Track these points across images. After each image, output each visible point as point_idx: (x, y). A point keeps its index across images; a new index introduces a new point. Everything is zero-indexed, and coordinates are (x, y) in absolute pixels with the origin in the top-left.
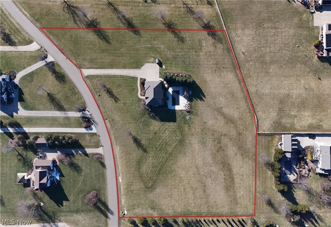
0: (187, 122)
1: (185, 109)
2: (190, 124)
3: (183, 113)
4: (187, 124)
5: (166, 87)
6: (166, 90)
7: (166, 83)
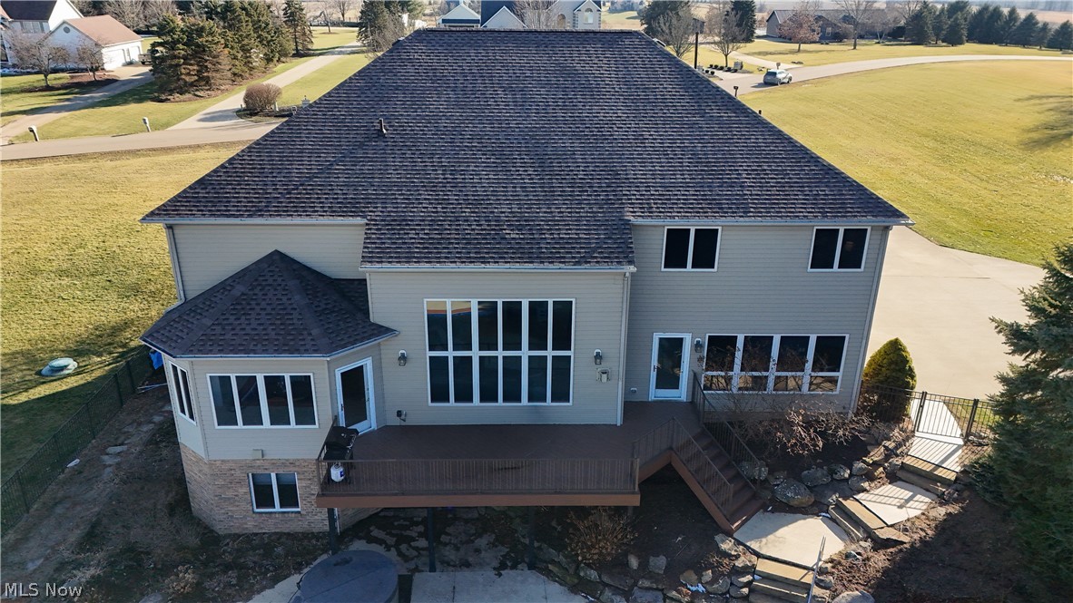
5: (754, 545)
6: (634, 562)
7: (880, 544)
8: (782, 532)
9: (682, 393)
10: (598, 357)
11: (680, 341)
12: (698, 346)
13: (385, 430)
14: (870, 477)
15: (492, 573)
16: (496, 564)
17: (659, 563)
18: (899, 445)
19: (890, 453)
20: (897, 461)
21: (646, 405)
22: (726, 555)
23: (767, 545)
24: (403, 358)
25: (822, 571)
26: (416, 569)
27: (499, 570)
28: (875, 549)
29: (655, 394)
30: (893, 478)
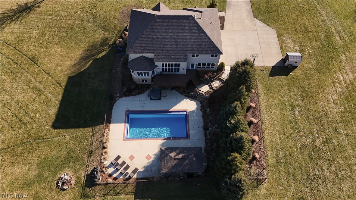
0: (45, 174)
1: (107, 163)
2: (35, 186)
3: (91, 154)
4: (39, 176)
5: (199, 89)
6: (186, 90)
7: (213, 89)
8: (203, 87)
9: (194, 68)
10: (183, 68)
11: (194, 64)
12: (196, 64)
13: (157, 74)
14: (215, 80)
15: (170, 90)
16: (170, 89)
17: (189, 91)
18: (221, 75)
19: (219, 76)
20: (219, 77)
21: (190, 70)
22: (196, 90)
23: (201, 89)
24: (159, 68)
25: (206, 92)
26: (161, 90)
27: (171, 90)
28: (212, 90)
29: (191, 68)
30: (218, 80)
